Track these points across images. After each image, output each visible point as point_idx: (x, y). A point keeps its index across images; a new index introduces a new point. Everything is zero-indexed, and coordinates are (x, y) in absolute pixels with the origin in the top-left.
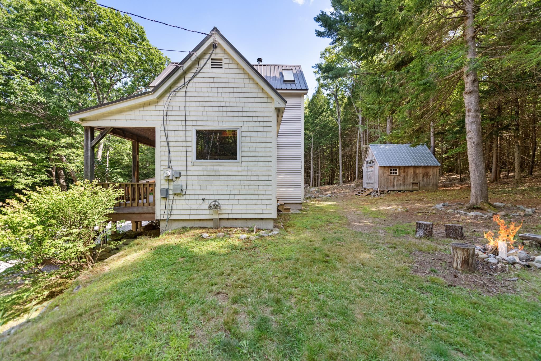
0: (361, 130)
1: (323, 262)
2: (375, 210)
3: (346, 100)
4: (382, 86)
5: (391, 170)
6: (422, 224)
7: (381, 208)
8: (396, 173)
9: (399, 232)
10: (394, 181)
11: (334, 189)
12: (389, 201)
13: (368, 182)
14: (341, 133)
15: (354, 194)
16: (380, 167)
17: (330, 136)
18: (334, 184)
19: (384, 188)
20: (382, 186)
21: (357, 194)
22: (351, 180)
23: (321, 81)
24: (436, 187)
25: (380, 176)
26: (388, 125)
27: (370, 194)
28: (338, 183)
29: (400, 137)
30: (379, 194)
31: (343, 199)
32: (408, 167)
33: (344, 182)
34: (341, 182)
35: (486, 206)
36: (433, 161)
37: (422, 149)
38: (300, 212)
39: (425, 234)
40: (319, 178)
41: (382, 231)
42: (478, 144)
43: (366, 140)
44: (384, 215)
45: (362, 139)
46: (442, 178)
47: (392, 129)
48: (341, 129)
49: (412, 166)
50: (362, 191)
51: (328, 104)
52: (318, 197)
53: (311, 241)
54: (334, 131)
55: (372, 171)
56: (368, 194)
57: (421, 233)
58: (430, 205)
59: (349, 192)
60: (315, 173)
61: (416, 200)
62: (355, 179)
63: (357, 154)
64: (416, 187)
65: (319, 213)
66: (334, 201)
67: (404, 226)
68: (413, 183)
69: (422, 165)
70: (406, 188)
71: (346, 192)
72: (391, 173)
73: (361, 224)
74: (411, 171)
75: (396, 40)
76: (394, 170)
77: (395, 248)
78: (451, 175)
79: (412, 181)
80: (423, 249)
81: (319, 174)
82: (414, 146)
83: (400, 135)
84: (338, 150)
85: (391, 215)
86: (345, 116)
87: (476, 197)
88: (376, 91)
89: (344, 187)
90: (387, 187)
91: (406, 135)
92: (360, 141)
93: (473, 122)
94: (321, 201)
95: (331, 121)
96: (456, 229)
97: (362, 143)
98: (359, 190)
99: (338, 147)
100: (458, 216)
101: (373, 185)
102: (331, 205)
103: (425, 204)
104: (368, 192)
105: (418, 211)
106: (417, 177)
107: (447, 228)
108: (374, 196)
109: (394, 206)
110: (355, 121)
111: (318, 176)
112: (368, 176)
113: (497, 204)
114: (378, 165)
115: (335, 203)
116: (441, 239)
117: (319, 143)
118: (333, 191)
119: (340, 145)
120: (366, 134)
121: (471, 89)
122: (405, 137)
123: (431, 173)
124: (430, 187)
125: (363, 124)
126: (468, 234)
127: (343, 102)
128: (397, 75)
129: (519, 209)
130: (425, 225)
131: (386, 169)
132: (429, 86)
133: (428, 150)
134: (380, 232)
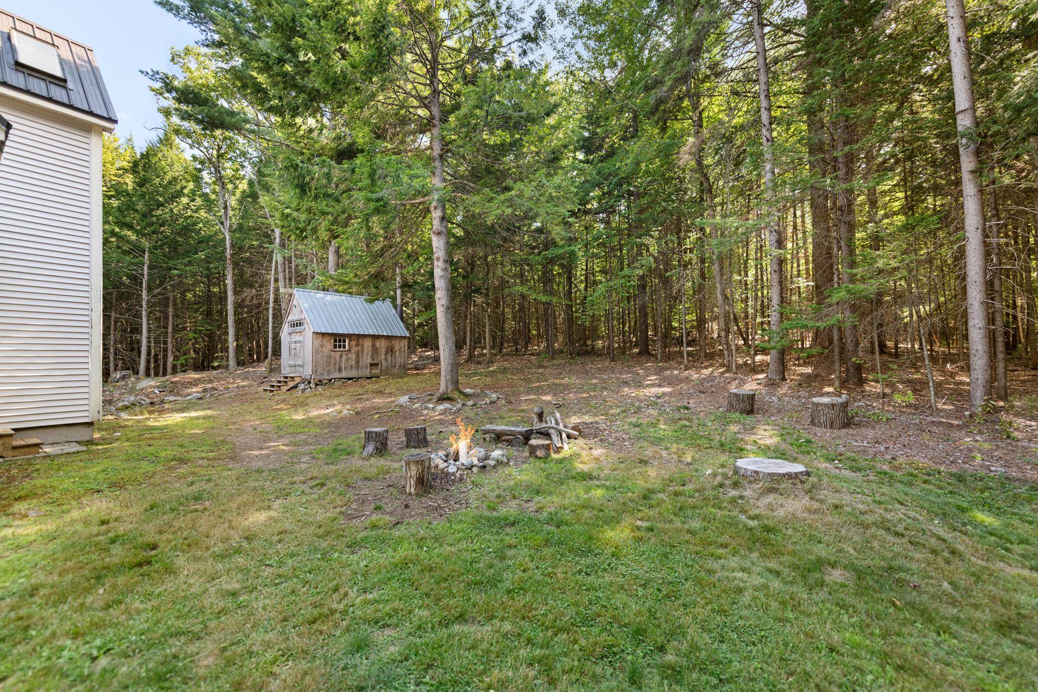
0: (278, 257)
1: (131, 568)
2: (303, 417)
3: (243, 186)
4: (307, 179)
5: (335, 341)
6: (372, 432)
7: (314, 413)
8: (344, 347)
9: (338, 453)
10: (341, 361)
11: (211, 381)
12: (330, 398)
13: (292, 363)
14: (232, 255)
15: (261, 389)
16: (315, 333)
17: (202, 255)
18: (214, 368)
19: (323, 374)
20: (320, 370)
21: (268, 388)
22: (259, 360)
23: (175, 120)
24: (404, 371)
25: (315, 352)
26: (332, 258)
27: (295, 387)
28: (227, 367)
29: (348, 283)
30: (312, 385)
31: (234, 401)
32: (364, 336)
33: (240, 363)
34: (232, 363)
35: (456, 395)
36: (401, 330)
37: (385, 307)
38: (84, 448)
39: (377, 449)
40: (170, 354)
41: (307, 457)
42: (448, 308)
43: (290, 279)
44: (315, 425)
45: (281, 276)
46: (413, 356)
47: (338, 266)
48: (233, 246)
49: (369, 336)
50: (280, 382)
51: (197, 179)
52: (162, 402)
53: (103, 523)
54: (215, 246)
55: (300, 342)
56: (292, 388)
57: (370, 448)
58: (392, 399)
59: (249, 386)
60: (157, 342)
61: (374, 392)
62: (266, 357)
63: (271, 305)
64: (376, 371)
65: (151, 442)
66: (209, 408)
67: (346, 442)
68: (371, 365)
69: (385, 334)
70: (361, 373)
71: (244, 386)
72: (335, 347)
73: (264, 452)
74: (368, 344)
75: (338, 107)
76: (340, 341)
77: (323, 485)
78: (425, 352)
79: (369, 361)
80: (369, 476)
81: (170, 346)
82: (371, 301)
83: (347, 279)
84: (226, 292)
85: (330, 424)
86: (242, 218)
87: (447, 383)
88: (297, 186)
89: (239, 375)
90: (329, 372)
91: (356, 280)
92: (276, 280)
93: (442, 277)
94: (173, 411)
95: (207, 223)
96: (419, 433)
97: (281, 283)
98: (274, 379)
99: (225, 285)
100: (425, 412)
101: (301, 369)
102: (198, 418)
103: (386, 397)
104: (291, 384)
105: (374, 412)
106: (377, 353)
107: (408, 433)
108: (303, 390)
109: (338, 407)
110: (267, 236)
111: (166, 350)
112: (293, 352)
113: (468, 390)
114: (312, 330)
115: (209, 412)
116: (399, 452)
117: (170, 269)
118: (209, 386)
119: (229, 281)
120: (290, 267)
121: (440, 229)
122: (355, 283)
123: (397, 347)
124: (396, 371)
125: (283, 245)
126: (433, 437)
127: (236, 188)
128: (337, 172)
129: (486, 396)
130: (376, 433)
131: (327, 339)
132: (384, 207)
133: (394, 311)
134: (303, 460)
